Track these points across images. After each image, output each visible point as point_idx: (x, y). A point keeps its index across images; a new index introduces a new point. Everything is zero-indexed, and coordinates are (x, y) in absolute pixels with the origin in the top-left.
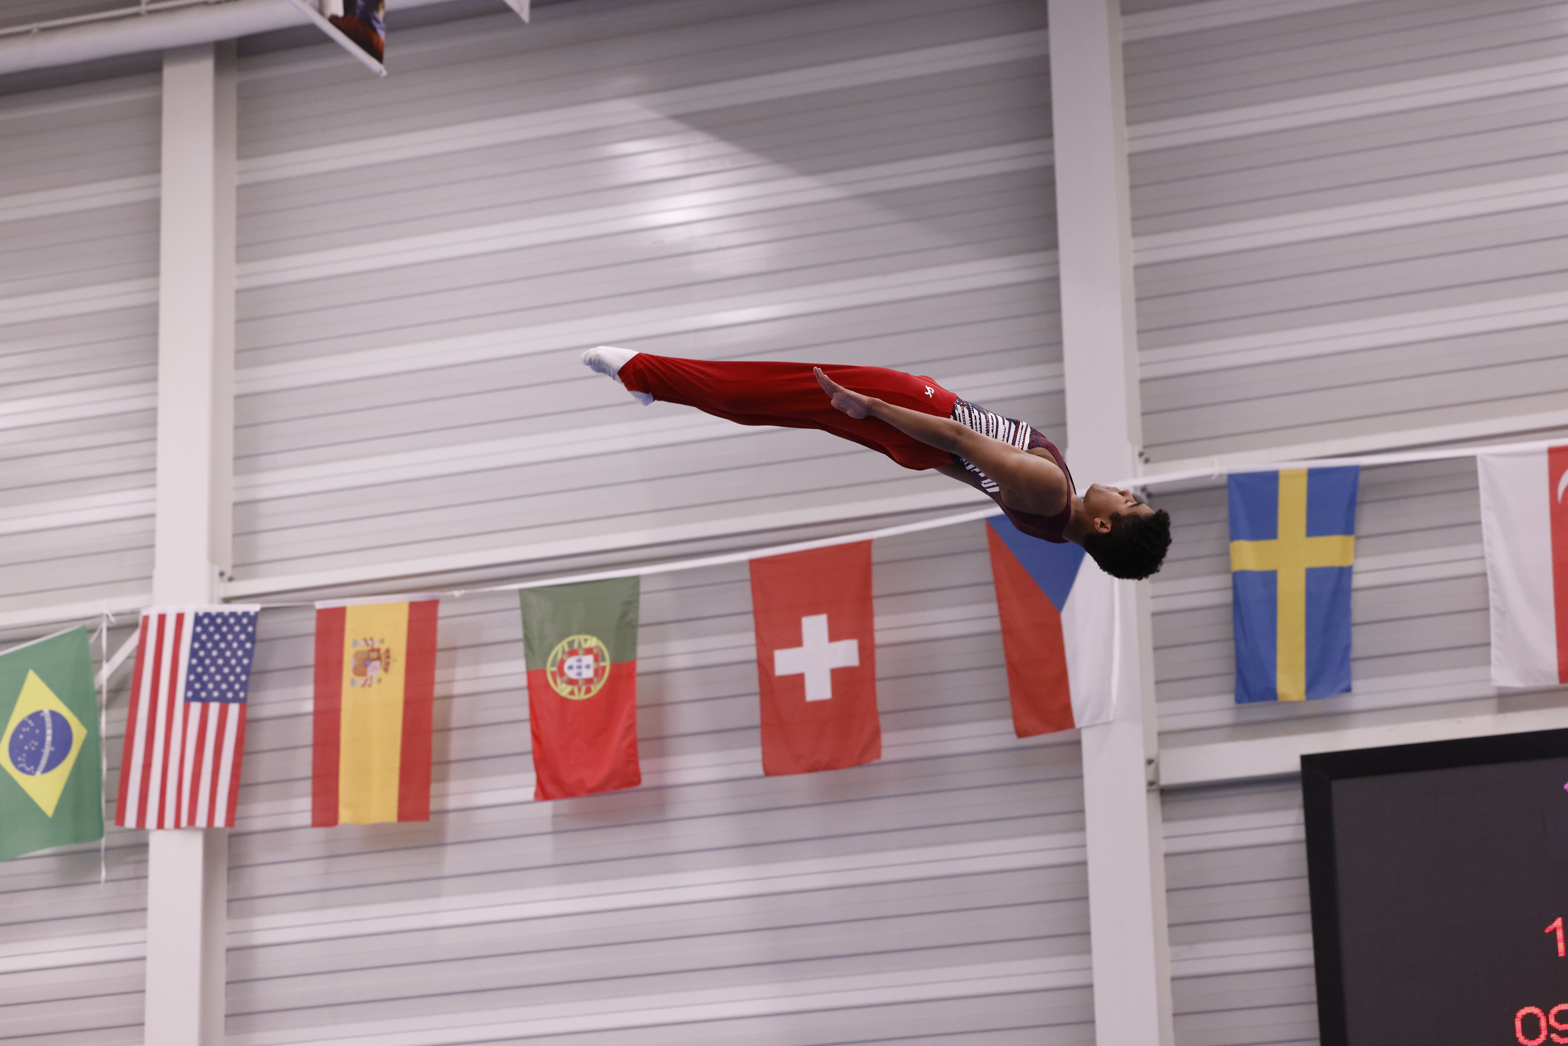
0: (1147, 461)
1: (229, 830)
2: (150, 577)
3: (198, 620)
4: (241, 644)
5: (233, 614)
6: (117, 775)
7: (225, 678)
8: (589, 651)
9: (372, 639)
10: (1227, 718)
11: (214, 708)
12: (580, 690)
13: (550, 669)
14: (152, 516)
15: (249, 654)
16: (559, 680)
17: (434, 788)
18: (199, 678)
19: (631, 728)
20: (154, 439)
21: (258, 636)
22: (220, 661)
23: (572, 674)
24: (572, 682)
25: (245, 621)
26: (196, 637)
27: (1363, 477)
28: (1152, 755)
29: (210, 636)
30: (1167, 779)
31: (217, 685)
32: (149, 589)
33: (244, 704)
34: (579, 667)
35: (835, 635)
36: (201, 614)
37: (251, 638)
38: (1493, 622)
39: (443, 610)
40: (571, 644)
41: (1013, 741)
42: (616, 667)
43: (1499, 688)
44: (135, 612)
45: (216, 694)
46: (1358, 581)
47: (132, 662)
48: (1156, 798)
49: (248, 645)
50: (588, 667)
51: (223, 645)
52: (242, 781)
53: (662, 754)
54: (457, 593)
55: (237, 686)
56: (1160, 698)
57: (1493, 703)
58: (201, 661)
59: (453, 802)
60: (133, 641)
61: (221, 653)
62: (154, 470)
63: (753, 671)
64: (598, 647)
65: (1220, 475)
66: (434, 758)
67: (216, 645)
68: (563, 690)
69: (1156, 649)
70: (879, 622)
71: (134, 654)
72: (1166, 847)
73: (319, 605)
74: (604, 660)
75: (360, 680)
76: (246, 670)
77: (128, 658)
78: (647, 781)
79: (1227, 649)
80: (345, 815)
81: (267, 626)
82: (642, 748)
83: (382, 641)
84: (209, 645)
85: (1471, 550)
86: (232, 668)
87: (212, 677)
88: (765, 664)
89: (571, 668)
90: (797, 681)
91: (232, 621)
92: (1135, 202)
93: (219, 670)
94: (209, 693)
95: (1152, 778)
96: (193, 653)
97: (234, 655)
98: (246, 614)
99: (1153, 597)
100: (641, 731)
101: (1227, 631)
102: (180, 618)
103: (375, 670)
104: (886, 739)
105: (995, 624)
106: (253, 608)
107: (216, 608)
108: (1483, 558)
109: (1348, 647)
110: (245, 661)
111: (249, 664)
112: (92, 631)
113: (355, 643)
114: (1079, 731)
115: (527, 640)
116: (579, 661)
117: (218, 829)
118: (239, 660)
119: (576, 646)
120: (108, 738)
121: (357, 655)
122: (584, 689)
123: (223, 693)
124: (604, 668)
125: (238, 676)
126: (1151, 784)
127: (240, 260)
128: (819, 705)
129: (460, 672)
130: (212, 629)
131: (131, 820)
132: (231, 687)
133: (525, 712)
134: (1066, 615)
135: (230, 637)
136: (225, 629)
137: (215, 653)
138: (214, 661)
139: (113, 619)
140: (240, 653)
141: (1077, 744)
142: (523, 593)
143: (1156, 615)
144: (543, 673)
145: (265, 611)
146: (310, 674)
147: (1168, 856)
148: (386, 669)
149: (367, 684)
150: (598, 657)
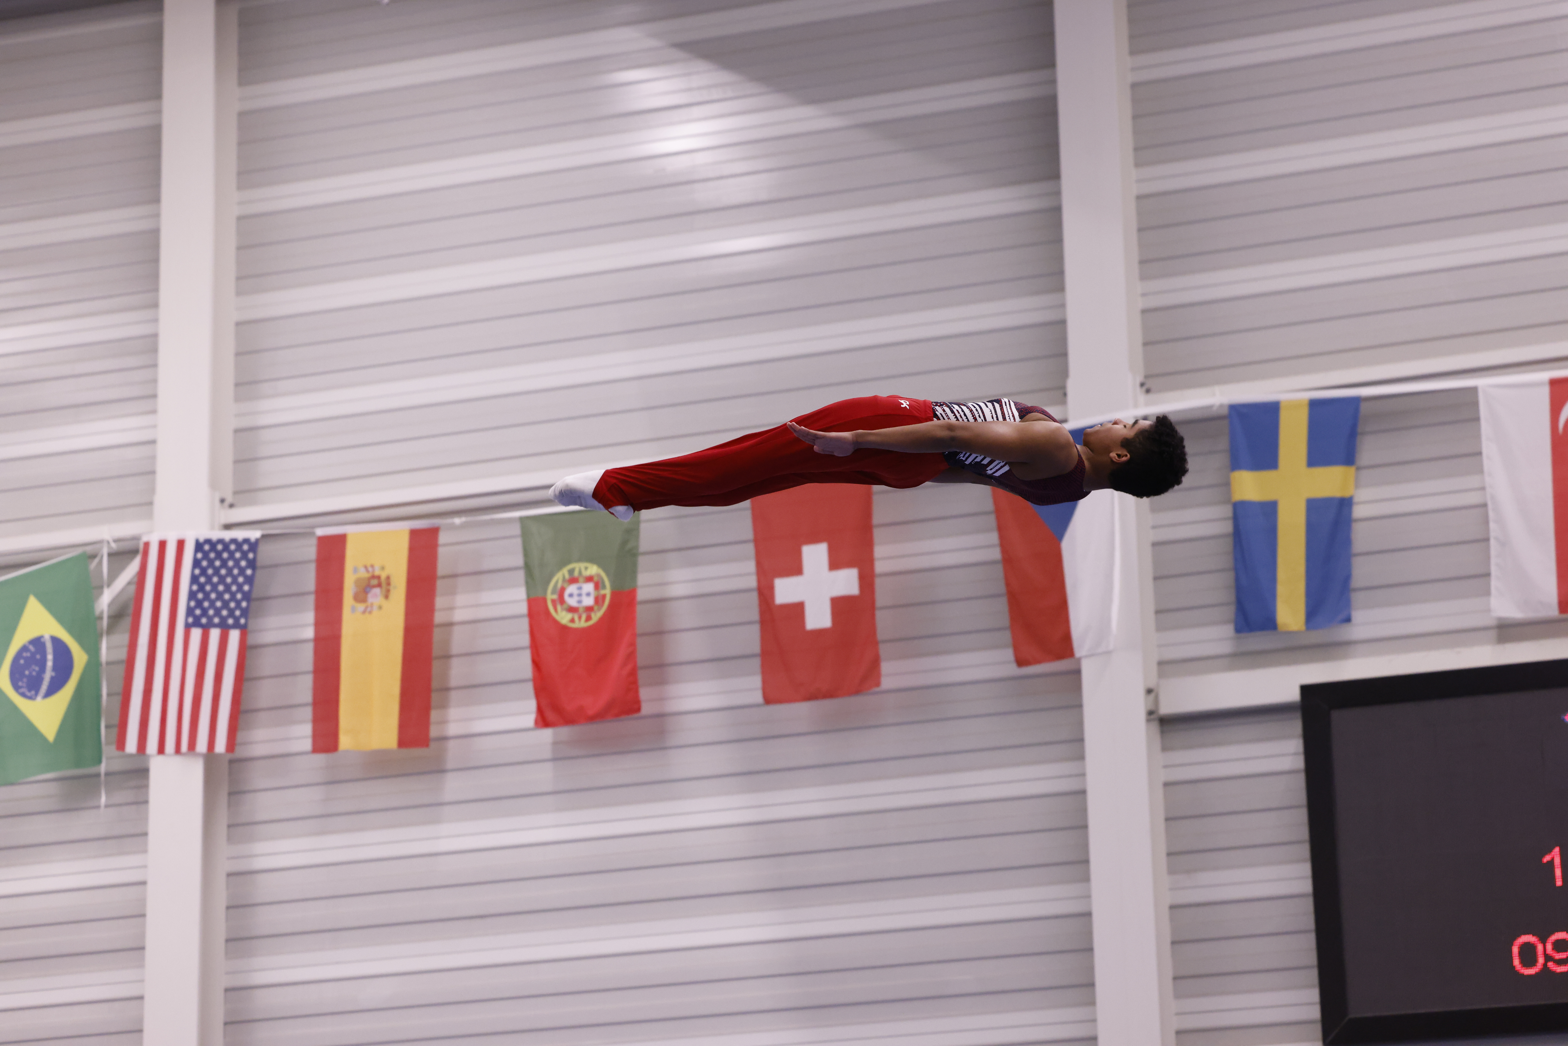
0: (1148, 391)
1: (230, 756)
2: (150, 504)
3: (199, 546)
4: (242, 571)
5: (234, 541)
6: (118, 700)
7: (226, 605)
8: (589, 579)
9: (372, 566)
10: (1226, 648)
11: (215, 634)
12: (580, 618)
13: (550, 596)
14: (153, 442)
15: (250, 580)
16: (559, 607)
17: (434, 715)
18: (199, 604)
19: (631, 656)
20: (155, 365)
21: (259, 563)
22: (221, 588)
23: (572, 602)
24: (572, 610)
25: (246, 547)
26: (196, 563)
27: (1364, 408)
28: (1151, 684)
29: (211, 563)
30: (1167, 708)
31: (218, 612)
32: (149, 516)
33: (244, 630)
34: (580, 595)
35: (835, 564)
36: (201, 540)
37: (252, 564)
38: (1493, 552)
39: (443, 538)
40: (571, 572)
41: (1012, 669)
42: (616, 595)
43: (1500, 619)
44: (136, 538)
45: (216, 620)
46: (1359, 511)
47: (133, 588)
48: (1155, 727)
49: (249, 572)
50: (588, 594)
51: (223, 572)
52: (243, 707)
53: (661, 681)
54: (457, 521)
55: (238, 613)
56: (1160, 628)
57: (1493, 634)
58: (202, 588)
59: (453, 729)
60: (134, 567)
61: (222, 580)
62: (154, 396)
63: (753, 599)
64: (599, 575)
65: (1221, 406)
66: (435, 684)
67: (217, 571)
68: (564, 618)
69: (1156, 578)
70: (879, 551)
71: (136, 580)
72: (1164, 775)
73: (320, 532)
74: (604, 587)
75: (361, 607)
77: (129, 583)
78: (647, 708)
79: (1228, 579)
80: (345, 741)
81: (267, 553)
82: (642, 675)
83: (383, 568)
84: (210, 571)
85: (1472, 481)
86: (233, 595)
87: (212, 603)
88: (765, 593)
89: (571, 595)
90: (797, 609)
91: (233, 547)
92: (1137, 132)
93: (220, 596)
94: (210, 619)
95: (1151, 707)
96: (194, 579)
97: (235, 581)
98: (246, 541)
99: (1154, 527)
100: (642, 659)
101: (1226, 561)
102: (181, 544)
103: (375, 597)
104: (886, 667)
105: (996, 554)
106: (254, 534)
107: (217, 534)
108: (1483, 489)
109: (1348, 578)
110: (246, 588)
111: (250, 591)
112: (93, 556)
113: (355, 570)
114: (1079, 660)
115: (528, 568)
116: (580, 588)
117: (220, 755)
118: (240, 587)
119: (576, 574)
120: (109, 664)
121: (358, 582)
122: (584, 617)
123: (223, 620)
124: (604, 596)
125: (238, 603)
126: (1150, 713)
127: (240, 187)
128: (819, 633)
129: (461, 599)
130: (212, 555)
131: (131, 745)
132: (231, 613)
133: (525, 639)
134: (1066, 545)
135: (231, 563)
136: (225, 555)
137: (215, 579)
138: (214, 587)
139: (114, 545)
140: (241, 580)
141: (1077, 673)
142: (523, 520)
143: (1156, 545)
144: (543, 600)
145: (266, 537)
146: (311, 601)
147: (1168, 785)
148: (387, 596)
149: (367, 611)
150: (598, 585)
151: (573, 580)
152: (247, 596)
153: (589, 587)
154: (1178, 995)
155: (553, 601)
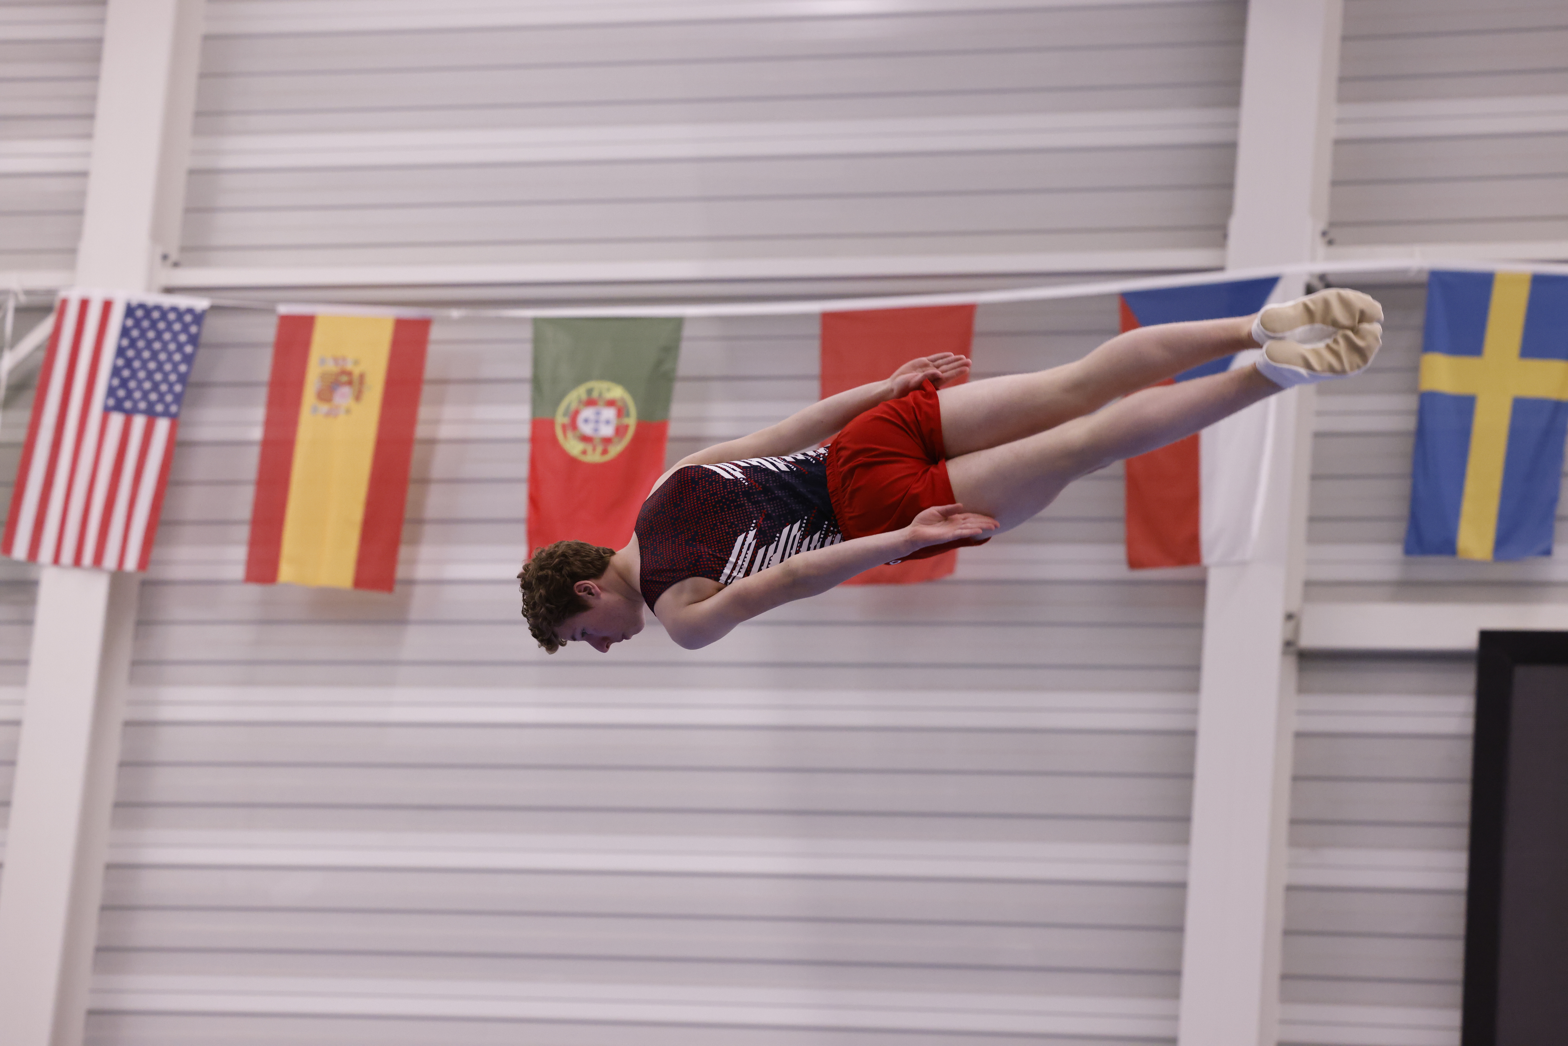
0: (1330, 243)
1: (142, 575)
2: (73, 251)
3: (130, 311)
4: (180, 347)
5: (174, 309)
7: (156, 387)
8: (611, 403)
9: (344, 359)
10: (1391, 573)
11: (139, 422)
12: (594, 450)
13: (561, 419)
14: (85, 174)
15: (188, 359)
16: (570, 434)
17: (403, 551)
18: (124, 383)
20: (95, 78)
21: (203, 339)
22: (152, 365)
23: (586, 429)
24: (586, 439)
25: (188, 318)
26: (125, 332)
28: (1294, 608)
29: (143, 333)
30: (1310, 640)
31: (145, 395)
32: (72, 266)
33: (175, 421)
34: (597, 422)
36: (134, 303)
37: (194, 340)
39: (436, 333)
40: (590, 391)
41: (1123, 572)
42: (641, 427)
44: (51, 292)
45: (142, 405)
48: (1292, 663)
49: (189, 349)
50: (608, 422)
51: (157, 346)
52: (163, 517)
54: (455, 313)
55: (169, 398)
56: (1312, 539)
59: (422, 572)
60: (45, 328)
61: (154, 356)
62: (91, 117)
64: (623, 400)
65: (1422, 271)
66: (408, 513)
67: (149, 344)
68: (574, 447)
69: (1315, 477)
71: (46, 344)
72: (1297, 723)
74: (628, 415)
75: (324, 408)
77: (38, 348)
79: (1403, 487)
80: (286, 572)
81: (213, 328)
83: (357, 363)
84: (141, 344)
86: (166, 375)
87: (140, 383)
89: (586, 421)
91: (172, 316)
93: (150, 375)
94: (135, 403)
95: (1289, 637)
96: (120, 352)
97: (170, 359)
98: (190, 311)
99: (1320, 413)
101: (1406, 465)
102: (107, 306)
103: (344, 397)
106: (201, 303)
107: (153, 299)
109: (1553, 502)
110: (183, 368)
111: (187, 373)
113: (323, 361)
114: (1206, 569)
115: (536, 382)
116: (598, 413)
117: (129, 573)
118: (175, 366)
119: (595, 395)
121: (323, 376)
122: (600, 449)
123: (151, 405)
124: (626, 427)
125: (171, 386)
126: (1288, 644)
129: (449, 412)
130: (146, 324)
131: (20, 550)
132: (161, 399)
133: (523, 470)
135: (167, 336)
136: (162, 325)
137: (146, 354)
138: (144, 363)
139: (23, 299)
140: (177, 357)
141: (1201, 584)
142: (537, 322)
143: (1318, 435)
144: (551, 423)
145: (214, 308)
146: (262, 394)
147: (1300, 735)
148: (358, 397)
149: (332, 414)
150: (621, 412)
151: (591, 402)
152: (183, 379)
153: (609, 413)
154: (1286, 998)
155: (564, 427)
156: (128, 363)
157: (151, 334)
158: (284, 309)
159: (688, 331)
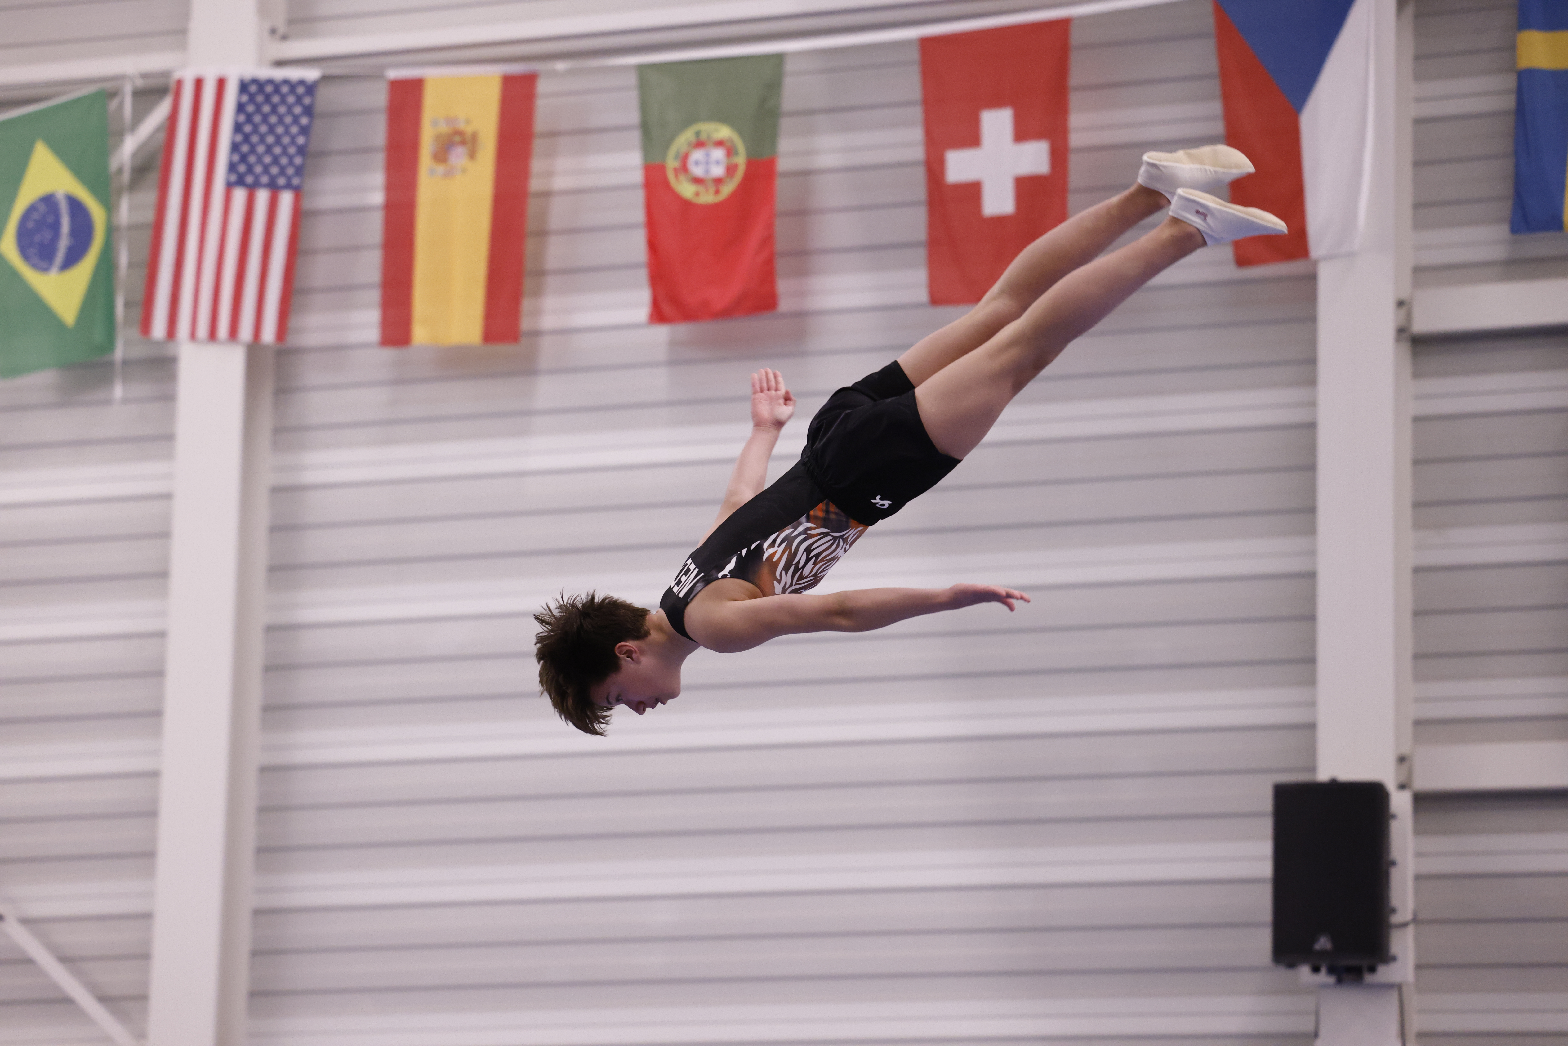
1: (279, 346)
2: (183, 32)
3: (244, 87)
4: (296, 120)
5: (286, 82)
6: (143, 272)
7: (276, 160)
8: (719, 143)
9: (456, 119)
10: (1498, 252)
11: (262, 197)
12: (707, 190)
13: (672, 163)
15: (305, 131)
16: (682, 178)
17: (526, 304)
18: (244, 158)
19: (768, 240)
21: (317, 110)
22: (270, 139)
23: (697, 171)
24: (697, 181)
25: (301, 90)
26: (240, 108)
28: (1404, 295)
29: (258, 108)
30: (1422, 325)
31: (266, 169)
32: (183, 46)
33: (298, 192)
34: (707, 163)
35: (1021, 134)
36: (247, 79)
37: (308, 111)
39: (543, 87)
40: (698, 134)
41: (1232, 272)
42: (751, 164)
44: (166, 74)
45: (265, 179)
48: (1406, 348)
49: (304, 121)
50: (718, 163)
51: (273, 119)
52: (296, 285)
53: (803, 272)
54: (560, 66)
55: (290, 171)
56: (1418, 225)
59: (548, 322)
60: (163, 109)
61: (272, 129)
63: (919, 175)
64: (731, 139)
66: (527, 267)
67: (265, 118)
68: (686, 190)
69: (1417, 164)
70: (1075, 120)
71: (164, 127)
72: (1415, 408)
74: (737, 154)
75: (440, 169)
76: (302, 151)
77: (157, 130)
78: (785, 304)
79: (1504, 167)
80: (419, 333)
81: (326, 98)
82: (781, 265)
83: (468, 122)
84: (257, 119)
86: (285, 148)
87: (260, 158)
88: (934, 168)
89: (697, 163)
90: (972, 191)
91: (285, 89)
93: (269, 149)
94: (257, 177)
95: (1402, 323)
96: (238, 128)
97: (287, 131)
98: (302, 82)
99: (1418, 100)
100: (781, 243)
101: (1506, 145)
102: (221, 83)
103: (458, 156)
105: (1218, 128)
106: (311, 74)
107: (265, 73)
110: (301, 140)
111: (305, 145)
112: (112, 94)
113: (435, 123)
114: (1315, 263)
115: (645, 128)
116: (708, 155)
117: (266, 345)
118: (293, 139)
119: (703, 137)
120: (132, 227)
121: (438, 138)
122: (712, 189)
123: (273, 179)
124: (737, 166)
125: (291, 158)
126: (1401, 331)
128: (999, 220)
129: (562, 163)
130: (260, 99)
131: (159, 329)
132: (282, 171)
133: (639, 215)
134: (1306, 119)
135: (282, 109)
136: (276, 99)
137: (263, 129)
138: (262, 137)
139: (140, 83)
141: (1311, 279)
142: (642, 69)
143: (1418, 122)
144: (662, 168)
145: (326, 79)
146: (380, 159)
147: (1417, 420)
148: (472, 155)
149: (449, 174)
150: (731, 152)
151: (700, 144)
153: (719, 154)
154: (1419, 677)
155: (676, 171)
156: (247, 138)
157: (266, 109)
158: (393, 74)
159: (790, 66)
